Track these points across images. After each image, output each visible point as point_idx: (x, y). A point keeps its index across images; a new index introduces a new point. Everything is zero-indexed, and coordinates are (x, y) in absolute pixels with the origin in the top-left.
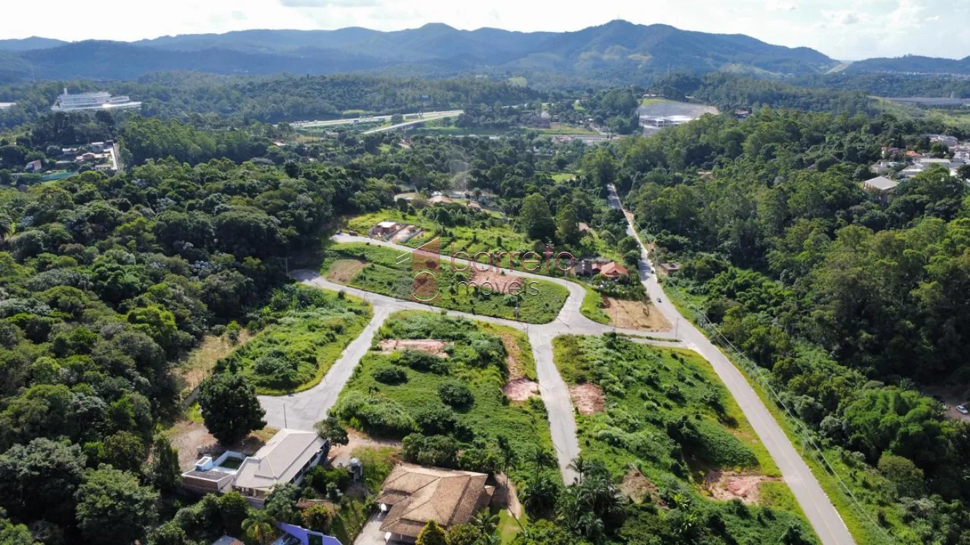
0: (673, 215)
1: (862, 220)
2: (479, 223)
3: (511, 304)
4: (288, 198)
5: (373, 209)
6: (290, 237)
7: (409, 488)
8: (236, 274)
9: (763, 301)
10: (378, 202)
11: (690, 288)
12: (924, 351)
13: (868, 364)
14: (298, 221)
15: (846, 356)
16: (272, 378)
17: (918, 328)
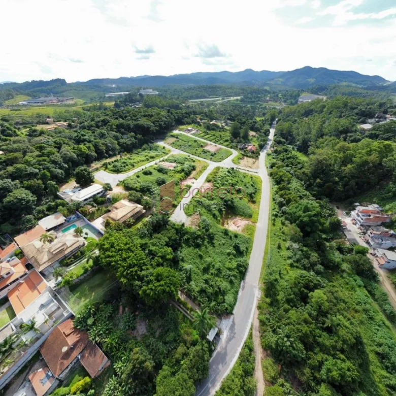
0: (284, 132)
1: (350, 139)
2: (218, 130)
3: (212, 155)
4: (160, 119)
5: (189, 124)
6: (156, 130)
7: (118, 207)
8: (133, 139)
9: (292, 164)
10: (191, 122)
11: (274, 157)
12: (338, 190)
13: (315, 191)
14: (160, 126)
15: (308, 188)
16: (114, 169)
17: (340, 181)
